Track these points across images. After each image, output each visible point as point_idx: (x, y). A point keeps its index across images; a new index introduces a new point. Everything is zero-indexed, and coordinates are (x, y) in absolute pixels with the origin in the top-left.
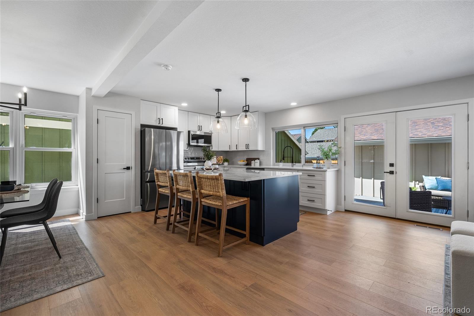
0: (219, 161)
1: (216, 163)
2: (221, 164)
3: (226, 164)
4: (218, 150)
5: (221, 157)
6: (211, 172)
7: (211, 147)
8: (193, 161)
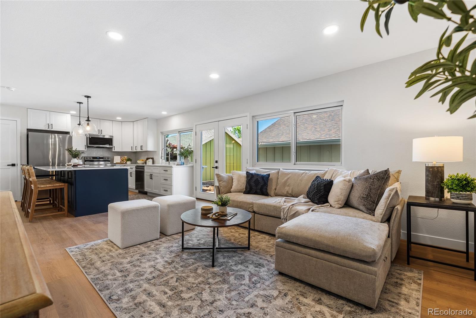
0: (123, 160)
1: (120, 162)
2: (124, 163)
3: (129, 163)
4: (121, 151)
5: (126, 157)
6: (70, 167)
7: (113, 148)
8: (97, 160)
